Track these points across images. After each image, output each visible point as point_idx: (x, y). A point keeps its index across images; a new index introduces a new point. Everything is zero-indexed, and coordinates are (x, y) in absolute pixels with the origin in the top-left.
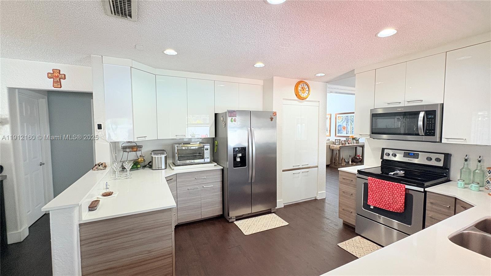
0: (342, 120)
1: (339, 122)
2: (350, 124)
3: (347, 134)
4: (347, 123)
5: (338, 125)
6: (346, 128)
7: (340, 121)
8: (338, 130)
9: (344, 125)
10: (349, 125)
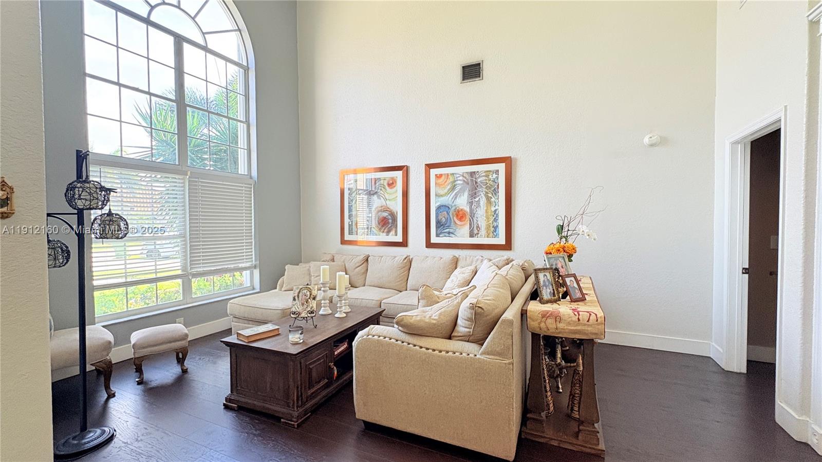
0: (453, 188)
1: (442, 196)
2: (483, 201)
3: (472, 235)
4: (473, 195)
5: (438, 204)
6: (468, 217)
7: (446, 191)
8: (438, 223)
9: (462, 202)
10: (478, 206)
